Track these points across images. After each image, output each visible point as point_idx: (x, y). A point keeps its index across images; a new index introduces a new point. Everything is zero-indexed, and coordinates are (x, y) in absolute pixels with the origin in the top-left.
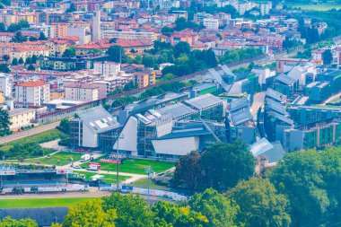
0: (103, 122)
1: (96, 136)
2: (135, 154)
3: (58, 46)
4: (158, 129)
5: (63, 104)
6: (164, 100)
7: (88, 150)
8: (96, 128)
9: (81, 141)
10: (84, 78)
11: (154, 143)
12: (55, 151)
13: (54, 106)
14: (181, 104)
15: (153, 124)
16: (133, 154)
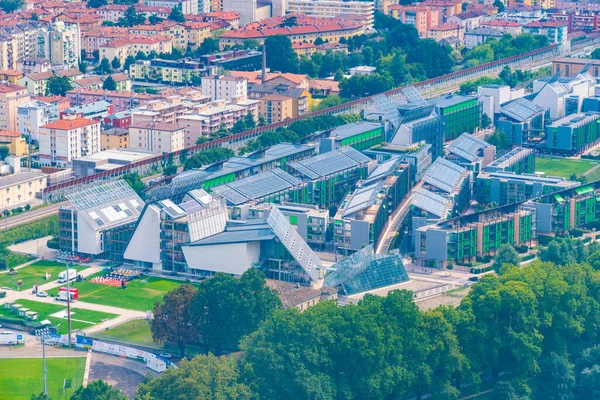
0: (117, 209)
1: (98, 235)
2: (158, 267)
3: (192, 32)
4: (192, 228)
5: (111, 161)
6: (260, 161)
7: (86, 258)
8: (99, 222)
9: (76, 244)
10: (171, 109)
11: (185, 250)
12: (35, 258)
13: (92, 165)
14: (279, 171)
15: (183, 220)
16: (155, 268)
